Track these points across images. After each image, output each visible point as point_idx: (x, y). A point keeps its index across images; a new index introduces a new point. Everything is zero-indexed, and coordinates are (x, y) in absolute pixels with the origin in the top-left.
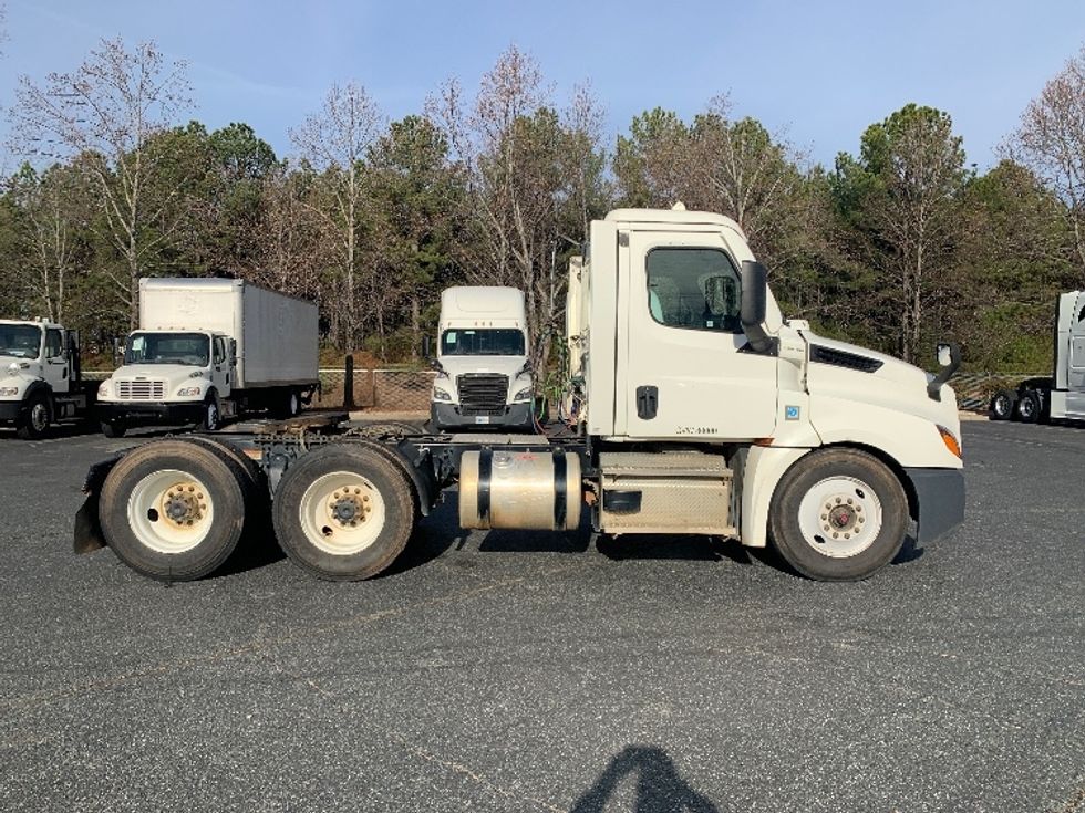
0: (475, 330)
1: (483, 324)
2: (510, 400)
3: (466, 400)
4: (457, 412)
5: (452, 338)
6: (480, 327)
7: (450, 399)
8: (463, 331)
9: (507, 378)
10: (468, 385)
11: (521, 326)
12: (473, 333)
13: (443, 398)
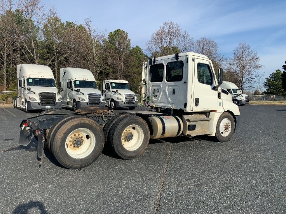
0: (39, 79)
1: (41, 76)
2: (57, 101)
3: (42, 101)
4: (39, 105)
5: (31, 81)
6: (40, 77)
7: (36, 101)
8: (34, 78)
9: (55, 94)
10: (42, 96)
11: (53, 78)
12: (38, 79)
13: (33, 100)
